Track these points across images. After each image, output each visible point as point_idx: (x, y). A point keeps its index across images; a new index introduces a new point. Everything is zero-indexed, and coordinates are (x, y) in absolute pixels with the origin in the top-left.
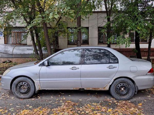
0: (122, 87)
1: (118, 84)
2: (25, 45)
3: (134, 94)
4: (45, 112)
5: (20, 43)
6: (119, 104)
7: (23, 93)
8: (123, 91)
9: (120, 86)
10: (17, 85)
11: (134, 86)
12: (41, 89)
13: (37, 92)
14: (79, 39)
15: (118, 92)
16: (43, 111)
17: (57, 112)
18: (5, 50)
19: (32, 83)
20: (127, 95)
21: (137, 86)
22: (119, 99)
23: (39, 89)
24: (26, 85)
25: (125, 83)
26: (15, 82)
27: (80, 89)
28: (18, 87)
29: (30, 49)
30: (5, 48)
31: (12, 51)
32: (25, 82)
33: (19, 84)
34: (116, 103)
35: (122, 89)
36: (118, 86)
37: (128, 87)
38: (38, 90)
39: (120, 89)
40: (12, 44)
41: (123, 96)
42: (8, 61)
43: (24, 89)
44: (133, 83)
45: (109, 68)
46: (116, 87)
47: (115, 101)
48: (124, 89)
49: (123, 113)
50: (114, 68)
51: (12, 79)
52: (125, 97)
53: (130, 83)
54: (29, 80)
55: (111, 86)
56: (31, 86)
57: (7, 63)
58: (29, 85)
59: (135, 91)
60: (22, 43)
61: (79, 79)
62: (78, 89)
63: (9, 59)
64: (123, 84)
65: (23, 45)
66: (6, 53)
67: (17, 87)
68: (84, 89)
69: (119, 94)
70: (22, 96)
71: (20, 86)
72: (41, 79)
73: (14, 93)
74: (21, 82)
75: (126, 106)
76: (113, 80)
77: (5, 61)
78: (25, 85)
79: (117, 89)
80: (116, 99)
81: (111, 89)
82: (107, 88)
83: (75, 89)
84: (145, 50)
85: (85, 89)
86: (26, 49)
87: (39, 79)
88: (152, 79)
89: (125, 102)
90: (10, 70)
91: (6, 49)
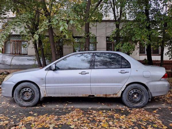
0: (135, 93)
1: (130, 91)
2: (26, 55)
3: (147, 101)
4: (52, 118)
5: (20, 53)
6: (132, 111)
7: (26, 101)
8: (136, 98)
9: (133, 92)
10: (20, 91)
11: (147, 92)
12: (46, 96)
13: (42, 99)
14: (88, 46)
15: (130, 99)
16: (50, 117)
17: (66, 119)
18: (2, 61)
19: (37, 90)
20: (141, 103)
21: (151, 93)
22: (132, 107)
23: (45, 96)
24: (30, 91)
25: (138, 89)
26: (18, 88)
27: (90, 96)
28: (21, 94)
29: (31, 60)
30: (2, 58)
31: (10, 61)
32: (29, 89)
33: (22, 91)
34: (129, 111)
35: (135, 96)
36: (131, 93)
37: (141, 94)
38: (43, 97)
39: (133, 96)
40: (11, 54)
41: (136, 103)
42: (5, 73)
43: (27, 95)
44: (146, 89)
45: (121, 73)
46: (128, 93)
47: (128, 109)
48: (138, 96)
49: (137, 119)
50: (126, 73)
51: (14, 84)
52: (138, 105)
53: (143, 89)
54: (34, 86)
55: (123, 92)
56: (36, 93)
57: (4, 75)
58: (34, 92)
59: (149, 98)
60: (22, 53)
61: (89, 84)
62: (88, 96)
63: (6, 70)
64: (136, 91)
65: (23, 55)
66: (3, 63)
67: (19, 94)
68: (94, 96)
69: (132, 101)
70: (25, 104)
71: (24, 92)
72: (47, 85)
73: (16, 101)
74: (25, 88)
75: (139, 114)
76: (125, 86)
77: (2, 73)
78: (28, 92)
79: (130, 96)
80: (128, 107)
81: (124, 96)
82: (119, 95)
83: (84, 96)
84: (156, 63)
85: (96, 96)
86: (27, 59)
87: (44, 85)
88: (167, 85)
89: (138, 110)
90: (12, 75)
91: (4, 59)
